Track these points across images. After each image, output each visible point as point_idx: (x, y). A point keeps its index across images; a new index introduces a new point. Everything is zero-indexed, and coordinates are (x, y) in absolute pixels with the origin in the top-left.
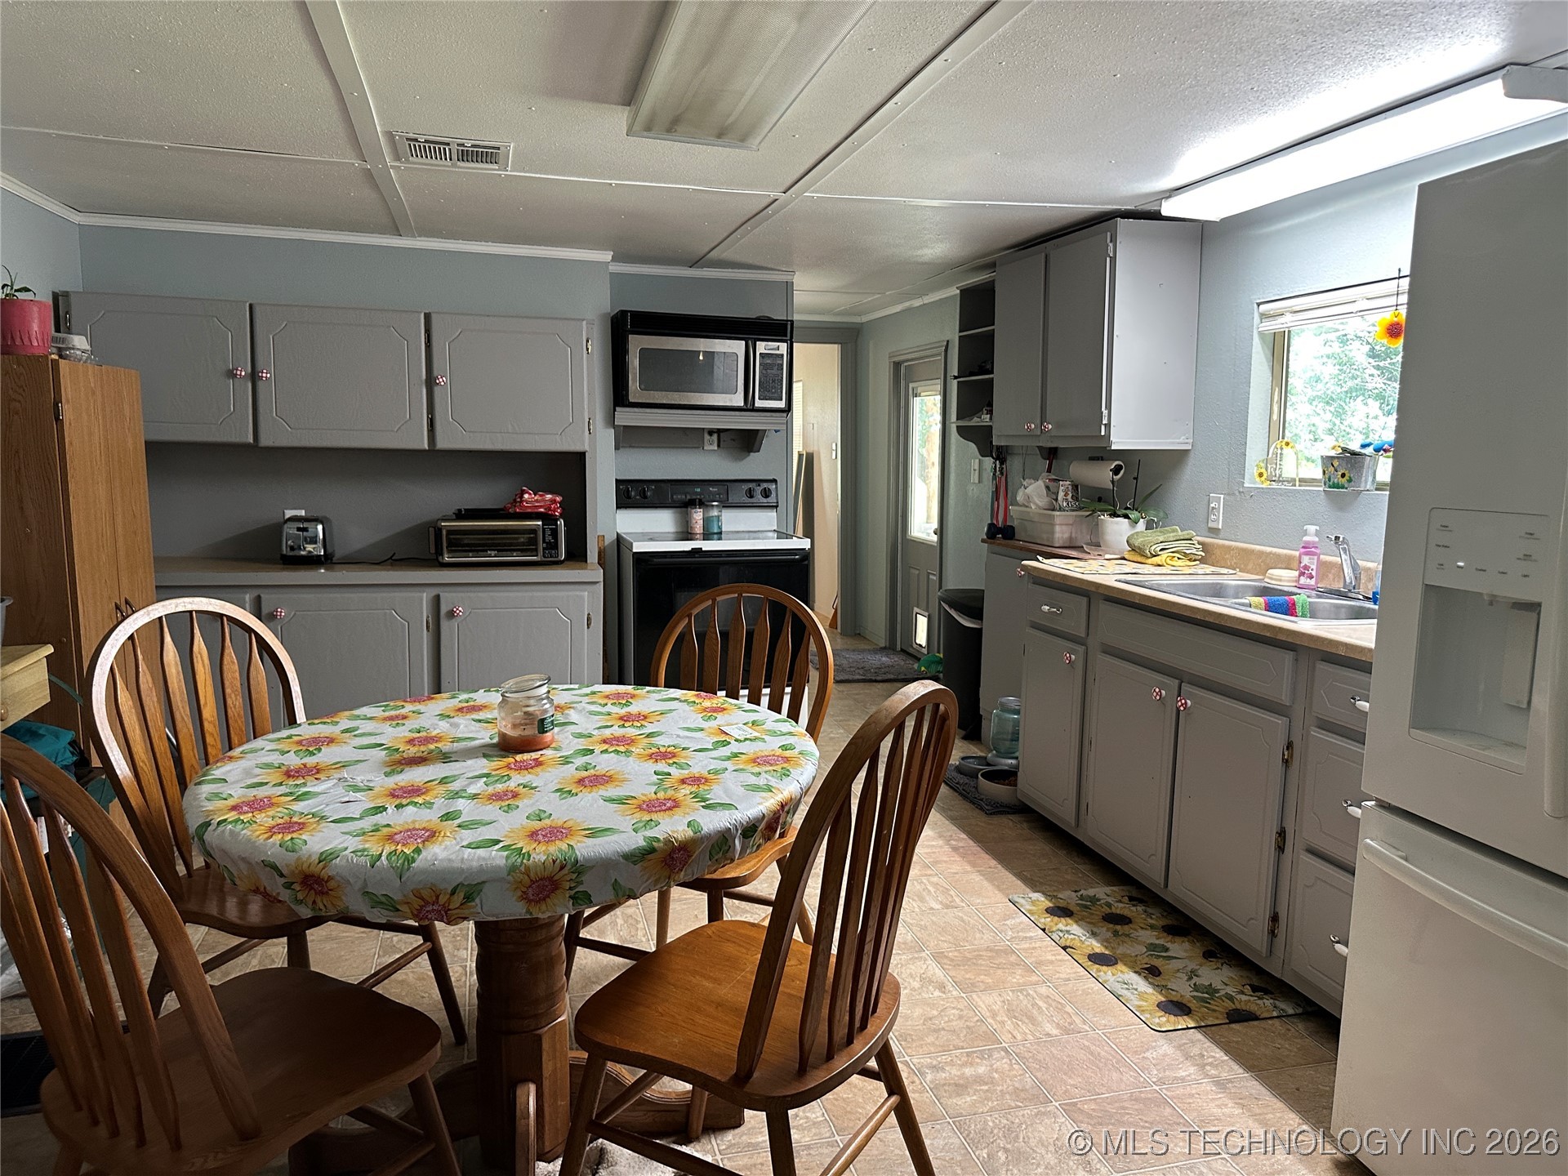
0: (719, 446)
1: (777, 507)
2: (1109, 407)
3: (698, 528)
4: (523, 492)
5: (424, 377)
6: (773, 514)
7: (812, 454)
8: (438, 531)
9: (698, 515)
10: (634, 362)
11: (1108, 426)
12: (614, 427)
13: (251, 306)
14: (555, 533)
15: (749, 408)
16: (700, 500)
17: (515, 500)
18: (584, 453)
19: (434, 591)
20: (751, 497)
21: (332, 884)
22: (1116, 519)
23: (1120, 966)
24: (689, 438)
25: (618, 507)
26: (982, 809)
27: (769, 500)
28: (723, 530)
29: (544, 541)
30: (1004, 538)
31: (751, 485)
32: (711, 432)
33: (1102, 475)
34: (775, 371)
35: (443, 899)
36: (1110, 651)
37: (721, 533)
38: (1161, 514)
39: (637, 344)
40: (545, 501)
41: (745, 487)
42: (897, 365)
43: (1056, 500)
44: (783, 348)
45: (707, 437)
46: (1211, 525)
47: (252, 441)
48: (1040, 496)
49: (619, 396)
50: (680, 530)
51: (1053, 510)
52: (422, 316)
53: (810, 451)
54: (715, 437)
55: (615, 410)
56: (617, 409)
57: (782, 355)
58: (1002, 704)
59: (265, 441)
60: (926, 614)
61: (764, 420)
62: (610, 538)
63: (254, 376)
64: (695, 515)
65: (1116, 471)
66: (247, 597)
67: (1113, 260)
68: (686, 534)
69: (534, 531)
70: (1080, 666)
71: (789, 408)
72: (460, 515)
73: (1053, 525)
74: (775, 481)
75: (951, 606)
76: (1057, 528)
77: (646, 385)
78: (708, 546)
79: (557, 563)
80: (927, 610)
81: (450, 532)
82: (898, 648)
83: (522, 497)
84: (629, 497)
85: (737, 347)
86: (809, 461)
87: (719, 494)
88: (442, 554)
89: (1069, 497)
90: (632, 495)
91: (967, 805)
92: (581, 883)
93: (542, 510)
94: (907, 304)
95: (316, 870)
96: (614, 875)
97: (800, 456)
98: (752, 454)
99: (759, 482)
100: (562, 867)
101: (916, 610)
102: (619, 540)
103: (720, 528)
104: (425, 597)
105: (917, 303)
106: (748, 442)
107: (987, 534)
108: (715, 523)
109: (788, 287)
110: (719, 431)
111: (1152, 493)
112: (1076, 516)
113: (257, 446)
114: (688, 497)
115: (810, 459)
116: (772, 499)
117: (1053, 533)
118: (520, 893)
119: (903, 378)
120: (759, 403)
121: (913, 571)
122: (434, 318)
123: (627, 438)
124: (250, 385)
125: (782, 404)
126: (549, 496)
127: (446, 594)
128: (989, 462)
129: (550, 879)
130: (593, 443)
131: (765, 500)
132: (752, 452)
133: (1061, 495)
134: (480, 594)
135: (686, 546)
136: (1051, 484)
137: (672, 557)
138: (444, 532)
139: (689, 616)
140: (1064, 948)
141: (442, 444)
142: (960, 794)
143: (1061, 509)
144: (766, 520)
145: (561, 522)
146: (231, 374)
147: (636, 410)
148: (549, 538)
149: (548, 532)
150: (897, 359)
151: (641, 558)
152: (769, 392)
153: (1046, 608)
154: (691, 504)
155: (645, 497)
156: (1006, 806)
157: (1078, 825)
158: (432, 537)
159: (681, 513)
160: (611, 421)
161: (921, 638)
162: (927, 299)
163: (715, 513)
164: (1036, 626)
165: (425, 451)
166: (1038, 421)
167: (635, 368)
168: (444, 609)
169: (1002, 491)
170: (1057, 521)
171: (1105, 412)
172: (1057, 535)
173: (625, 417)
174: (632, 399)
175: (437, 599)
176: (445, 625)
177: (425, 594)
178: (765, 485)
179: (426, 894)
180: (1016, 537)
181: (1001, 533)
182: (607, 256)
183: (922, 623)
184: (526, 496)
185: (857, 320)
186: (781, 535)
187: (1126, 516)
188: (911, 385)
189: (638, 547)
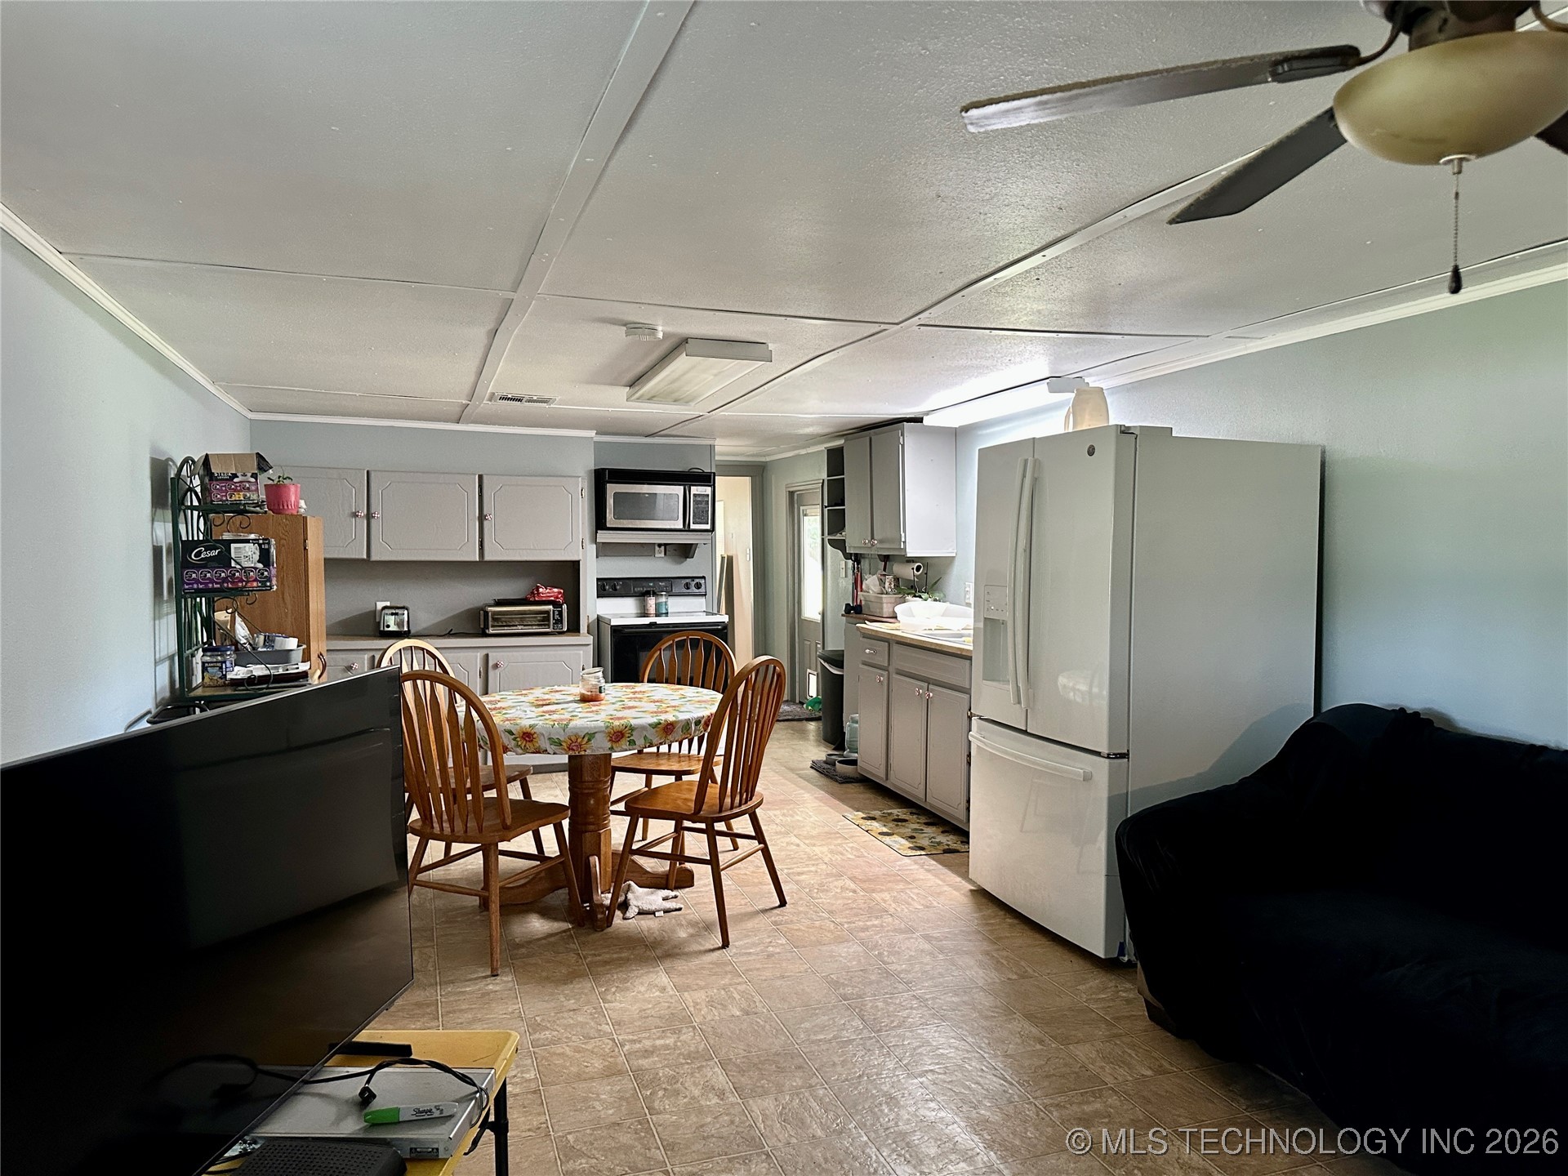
0: (665, 554)
1: (705, 595)
2: (905, 532)
3: (652, 610)
4: (538, 588)
5: (477, 515)
6: (703, 600)
7: (732, 557)
8: (486, 613)
9: (651, 602)
10: (610, 502)
11: (905, 542)
12: (596, 543)
13: (368, 472)
14: (560, 614)
15: (687, 529)
16: (653, 591)
17: (532, 593)
18: (579, 562)
19: (485, 652)
20: (688, 588)
21: (535, 736)
22: (915, 598)
23: (895, 836)
24: (645, 550)
25: (598, 597)
26: (837, 781)
27: (700, 590)
28: (669, 611)
29: (554, 619)
30: (856, 613)
31: (688, 581)
32: (660, 545)
33: (908, 572)
34: (703, 505)
35: (579, 740)
36: (900, 673)
37: (667, 613)
38: (942, 595)
39: (612, 489)
40: (553, 592)
41: (684, 582)
42: (791, 494)
43: (884, 587)
44: (708, 490)
45: (657, 548)
46: (967, 601)
47: (365, 557)
48: (875, 586)
49: (600, 523)
50: (639, 612)
51: (882, 594)
52: (477, 476)
53: (730, 554)
54: (663, 548)
55: (596, 532)
56: (599, 531)
57: (708, 495)
58: (852, 718)
59: (374, 558)
60: (815, 673)
61: (697, 537)
62: (593, 617)
63: (369, 516)
64: (650, 602)
65: (918, 569)
66: (366, 656)
67: (903, 446)
68: (645, 614)
69: (547, 612)
70: (885, 683)
71: (713, 529)
72: (499, 603)
73: (882, 603)
74: (704, 578)
75: (825, 661)
76: (885, 605)
77: (617, 516)
78: (660, 620)
79: (561, 633)
80: (816, 670)
81: (495, 613)
82: (797, 701)
83: (538, 590)
84: (605, 590)
85: (678, 490)
86: (729, 563)
87: (666, 587)
88: (488, 629)
89: (892, 586)
90: (608, 588)
91: (828, 780)
92: (632, 735)
93: (553, 598)
94: (796, 452)
95: (529, 730)
96: (645, 733)
97: (723, 558)
98: (688, 559)
99: (693, 578)
100: (626, 727)
101: (809, 671)
102: (599, 619)
103: (667, 610)
104: (480, 655)
105: (803, 452)
106: (686, 551)
107: (845, 611)
108: (664, 606)
109: (712, 447)
110: (665, 545)
111: (936, 583)
112: (896, 598)
113: (369, 560)
114: (645, 589)
115: (730, 560)
116: (702, 590)
117: (882, 609)
118: (609, 738)
119: (795, 500)
120: (693, 526)
121: (806, 642)
122: (485, 477)
123: (604, 550)
124: (365, 522)
125: (708, 527)
126: (556, 590)
127: (494, 654)
128: (850, 562)
129: (621, 732)
130: (585, 555)
131: (697, 591)
132: (688, 557)
133: (887, 584)
134: (514, 653)
135: (646, 621)
136: (882, 578)
137: (637, 628)
138: (490, 614)
139: (660, 650)
140: (867, 831)
141: (487, 558)
142: (826, 775)
143: (887, 593)
144: (699, 604)
145: (565, 606)
146: (355, 515)
147: (611, 532)
148: (557, 617)
149: (556, 613)
150: (791, 489)
151: (616, 630)
152: (701, 517)
153: (867, 651)
154: (647, 594)
155: (616, 590)
156: (851, 778)
157: (887, 779)
158: (482, 618)
159: (640, 600)
160: (594, 540)
161: (813, 691)
162: (810, 450)
163: (663, 599)
164: (865, 663)
165: (476, 562)
166: (870, 539)
167: (610, 505)
168: (491, 664)
169: (857, 583)
170: (884, 601)
171: (903, 535)
172: (885, 610)
173: (604, 537)
174: (608, 525)
175: (487, 655)
176: (491, 673)
177: (479, 654)
178: (697, 580)
179: (573, 738)
180: (863, 612)
181: (855, 611)
182: (592, 433)
183: (813, 680)
184: (541, 590)
185: (763, 459)
186: (708, 613)
187: (920, 597)
188: (802, 508)
189: (614, 622)
